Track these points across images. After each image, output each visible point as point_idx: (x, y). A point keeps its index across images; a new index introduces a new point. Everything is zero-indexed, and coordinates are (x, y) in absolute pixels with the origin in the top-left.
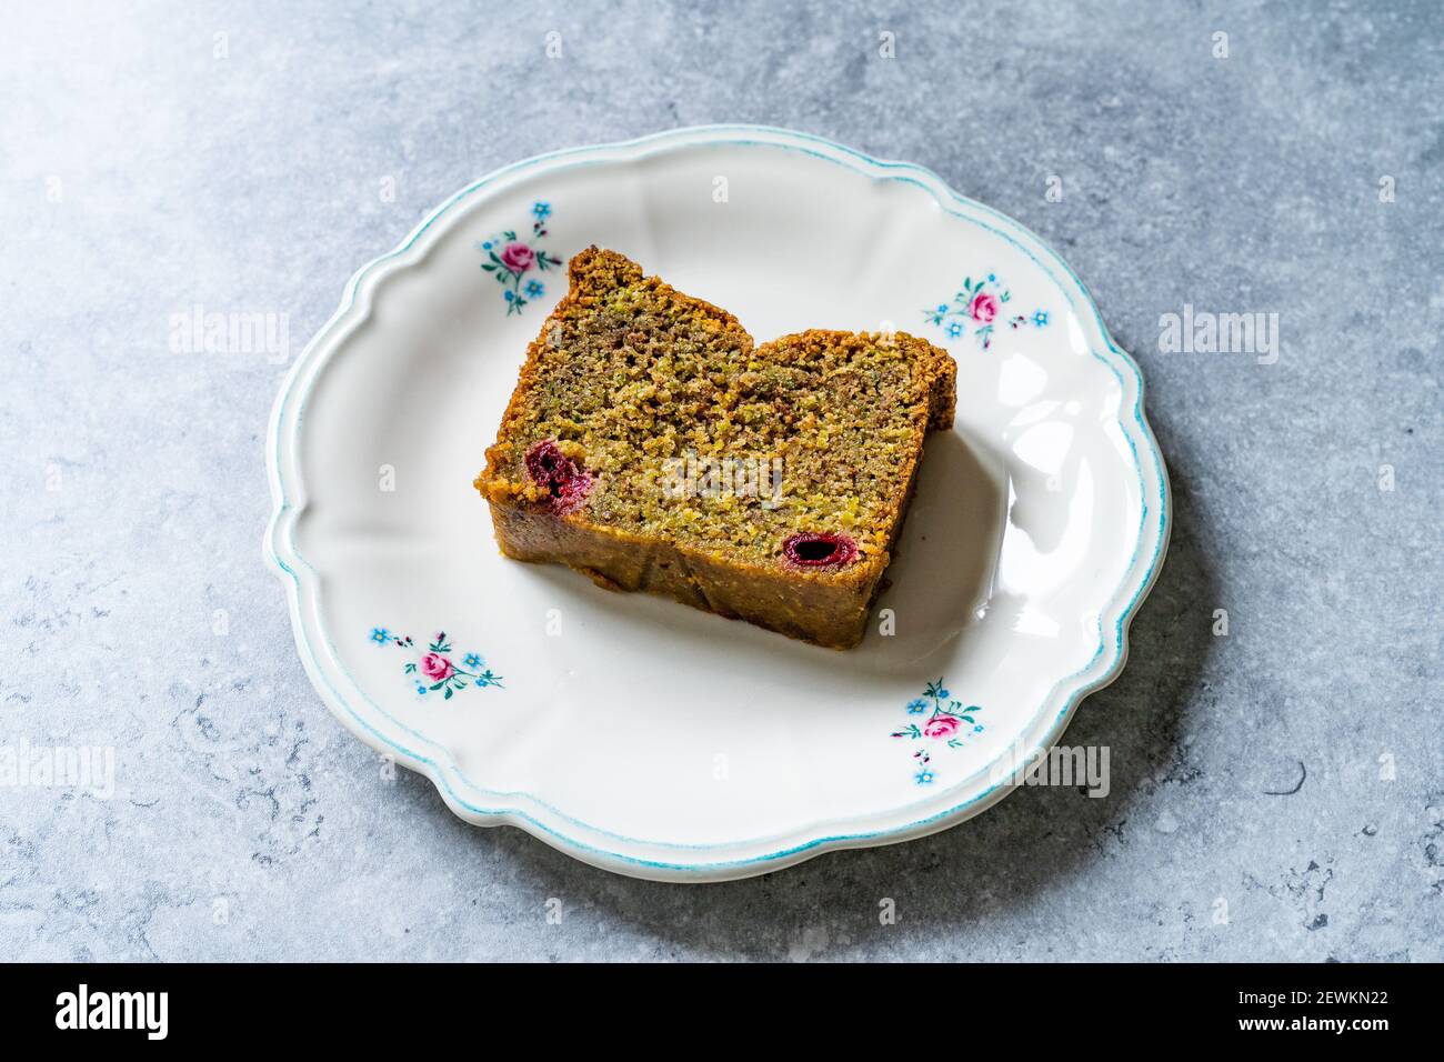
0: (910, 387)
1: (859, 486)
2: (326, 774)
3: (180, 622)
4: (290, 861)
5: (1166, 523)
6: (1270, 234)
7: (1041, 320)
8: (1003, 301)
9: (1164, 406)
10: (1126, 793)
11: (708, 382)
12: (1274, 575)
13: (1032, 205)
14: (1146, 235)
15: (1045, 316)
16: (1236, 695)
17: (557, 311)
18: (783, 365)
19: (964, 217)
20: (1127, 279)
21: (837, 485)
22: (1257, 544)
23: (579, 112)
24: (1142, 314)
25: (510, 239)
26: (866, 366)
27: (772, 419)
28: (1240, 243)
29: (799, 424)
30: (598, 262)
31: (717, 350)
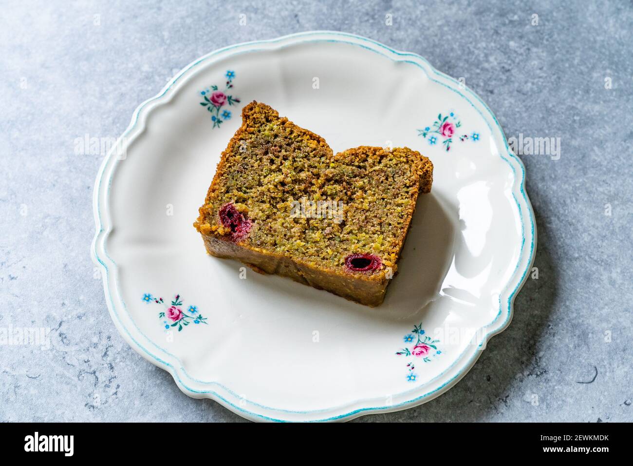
0: (410, 177)
1: (383, 229)
2: (121, 363)
3: (51, 283)
4: (103, 408)
5: (534, 247)
6: (590, 90)
7: (476, 137)
8: (457, 127)
9: (535, 179)
10: (510, 381)
11: (310, 173)
12: (586, 269)
13: (473, 72)
14: (528, 89)
15: (478, 135)
16: (565, 332)
17: (236, 135)
18: (347, 165)
19: (439, 82)
20: (518, 112)
21: (372, 228)
22: (578, 253)
23: (251, 19)
25: (215, 90)
26: (388, 166)
27: (341, 193)
28: (575, 94)
29: (355, 196)
30: (257, 109)
31: (315, 156)
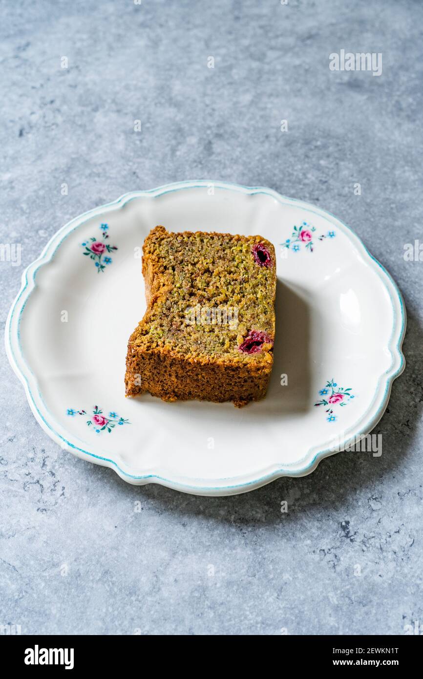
4: (55, 509)
7: (332, 235)
8: (313, 231)
23: (95, 182)
24: (354, 222)
25: (94, 241)
